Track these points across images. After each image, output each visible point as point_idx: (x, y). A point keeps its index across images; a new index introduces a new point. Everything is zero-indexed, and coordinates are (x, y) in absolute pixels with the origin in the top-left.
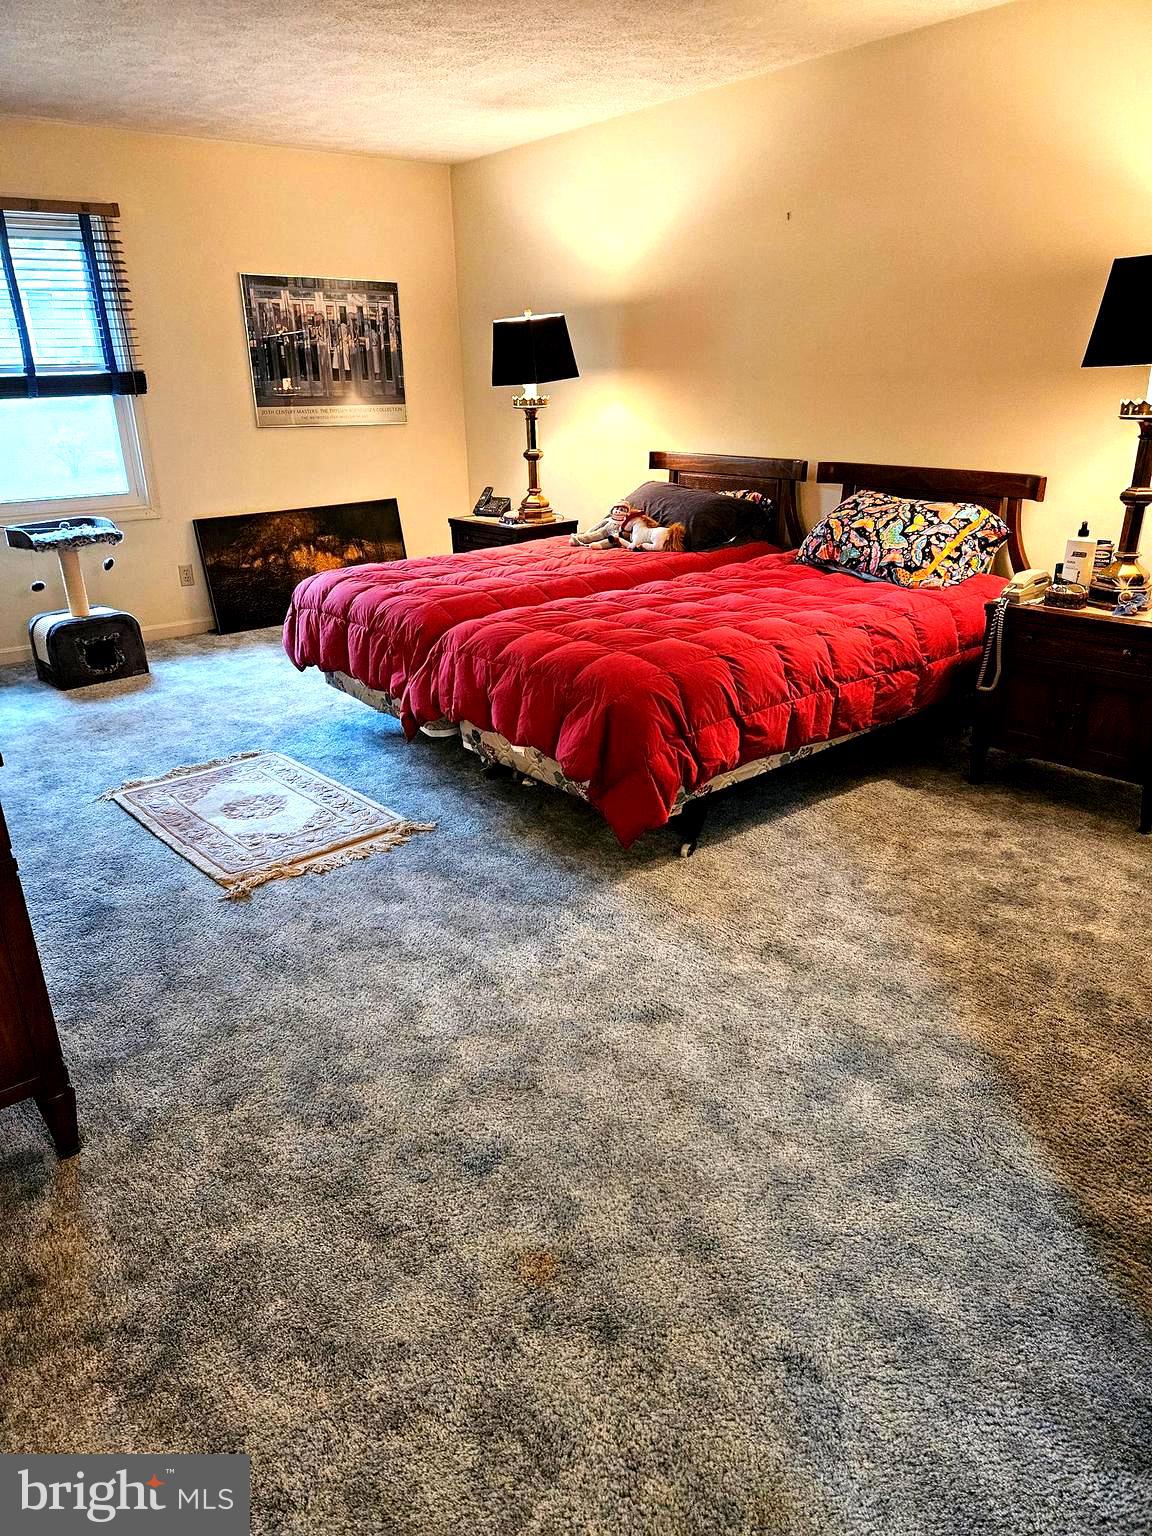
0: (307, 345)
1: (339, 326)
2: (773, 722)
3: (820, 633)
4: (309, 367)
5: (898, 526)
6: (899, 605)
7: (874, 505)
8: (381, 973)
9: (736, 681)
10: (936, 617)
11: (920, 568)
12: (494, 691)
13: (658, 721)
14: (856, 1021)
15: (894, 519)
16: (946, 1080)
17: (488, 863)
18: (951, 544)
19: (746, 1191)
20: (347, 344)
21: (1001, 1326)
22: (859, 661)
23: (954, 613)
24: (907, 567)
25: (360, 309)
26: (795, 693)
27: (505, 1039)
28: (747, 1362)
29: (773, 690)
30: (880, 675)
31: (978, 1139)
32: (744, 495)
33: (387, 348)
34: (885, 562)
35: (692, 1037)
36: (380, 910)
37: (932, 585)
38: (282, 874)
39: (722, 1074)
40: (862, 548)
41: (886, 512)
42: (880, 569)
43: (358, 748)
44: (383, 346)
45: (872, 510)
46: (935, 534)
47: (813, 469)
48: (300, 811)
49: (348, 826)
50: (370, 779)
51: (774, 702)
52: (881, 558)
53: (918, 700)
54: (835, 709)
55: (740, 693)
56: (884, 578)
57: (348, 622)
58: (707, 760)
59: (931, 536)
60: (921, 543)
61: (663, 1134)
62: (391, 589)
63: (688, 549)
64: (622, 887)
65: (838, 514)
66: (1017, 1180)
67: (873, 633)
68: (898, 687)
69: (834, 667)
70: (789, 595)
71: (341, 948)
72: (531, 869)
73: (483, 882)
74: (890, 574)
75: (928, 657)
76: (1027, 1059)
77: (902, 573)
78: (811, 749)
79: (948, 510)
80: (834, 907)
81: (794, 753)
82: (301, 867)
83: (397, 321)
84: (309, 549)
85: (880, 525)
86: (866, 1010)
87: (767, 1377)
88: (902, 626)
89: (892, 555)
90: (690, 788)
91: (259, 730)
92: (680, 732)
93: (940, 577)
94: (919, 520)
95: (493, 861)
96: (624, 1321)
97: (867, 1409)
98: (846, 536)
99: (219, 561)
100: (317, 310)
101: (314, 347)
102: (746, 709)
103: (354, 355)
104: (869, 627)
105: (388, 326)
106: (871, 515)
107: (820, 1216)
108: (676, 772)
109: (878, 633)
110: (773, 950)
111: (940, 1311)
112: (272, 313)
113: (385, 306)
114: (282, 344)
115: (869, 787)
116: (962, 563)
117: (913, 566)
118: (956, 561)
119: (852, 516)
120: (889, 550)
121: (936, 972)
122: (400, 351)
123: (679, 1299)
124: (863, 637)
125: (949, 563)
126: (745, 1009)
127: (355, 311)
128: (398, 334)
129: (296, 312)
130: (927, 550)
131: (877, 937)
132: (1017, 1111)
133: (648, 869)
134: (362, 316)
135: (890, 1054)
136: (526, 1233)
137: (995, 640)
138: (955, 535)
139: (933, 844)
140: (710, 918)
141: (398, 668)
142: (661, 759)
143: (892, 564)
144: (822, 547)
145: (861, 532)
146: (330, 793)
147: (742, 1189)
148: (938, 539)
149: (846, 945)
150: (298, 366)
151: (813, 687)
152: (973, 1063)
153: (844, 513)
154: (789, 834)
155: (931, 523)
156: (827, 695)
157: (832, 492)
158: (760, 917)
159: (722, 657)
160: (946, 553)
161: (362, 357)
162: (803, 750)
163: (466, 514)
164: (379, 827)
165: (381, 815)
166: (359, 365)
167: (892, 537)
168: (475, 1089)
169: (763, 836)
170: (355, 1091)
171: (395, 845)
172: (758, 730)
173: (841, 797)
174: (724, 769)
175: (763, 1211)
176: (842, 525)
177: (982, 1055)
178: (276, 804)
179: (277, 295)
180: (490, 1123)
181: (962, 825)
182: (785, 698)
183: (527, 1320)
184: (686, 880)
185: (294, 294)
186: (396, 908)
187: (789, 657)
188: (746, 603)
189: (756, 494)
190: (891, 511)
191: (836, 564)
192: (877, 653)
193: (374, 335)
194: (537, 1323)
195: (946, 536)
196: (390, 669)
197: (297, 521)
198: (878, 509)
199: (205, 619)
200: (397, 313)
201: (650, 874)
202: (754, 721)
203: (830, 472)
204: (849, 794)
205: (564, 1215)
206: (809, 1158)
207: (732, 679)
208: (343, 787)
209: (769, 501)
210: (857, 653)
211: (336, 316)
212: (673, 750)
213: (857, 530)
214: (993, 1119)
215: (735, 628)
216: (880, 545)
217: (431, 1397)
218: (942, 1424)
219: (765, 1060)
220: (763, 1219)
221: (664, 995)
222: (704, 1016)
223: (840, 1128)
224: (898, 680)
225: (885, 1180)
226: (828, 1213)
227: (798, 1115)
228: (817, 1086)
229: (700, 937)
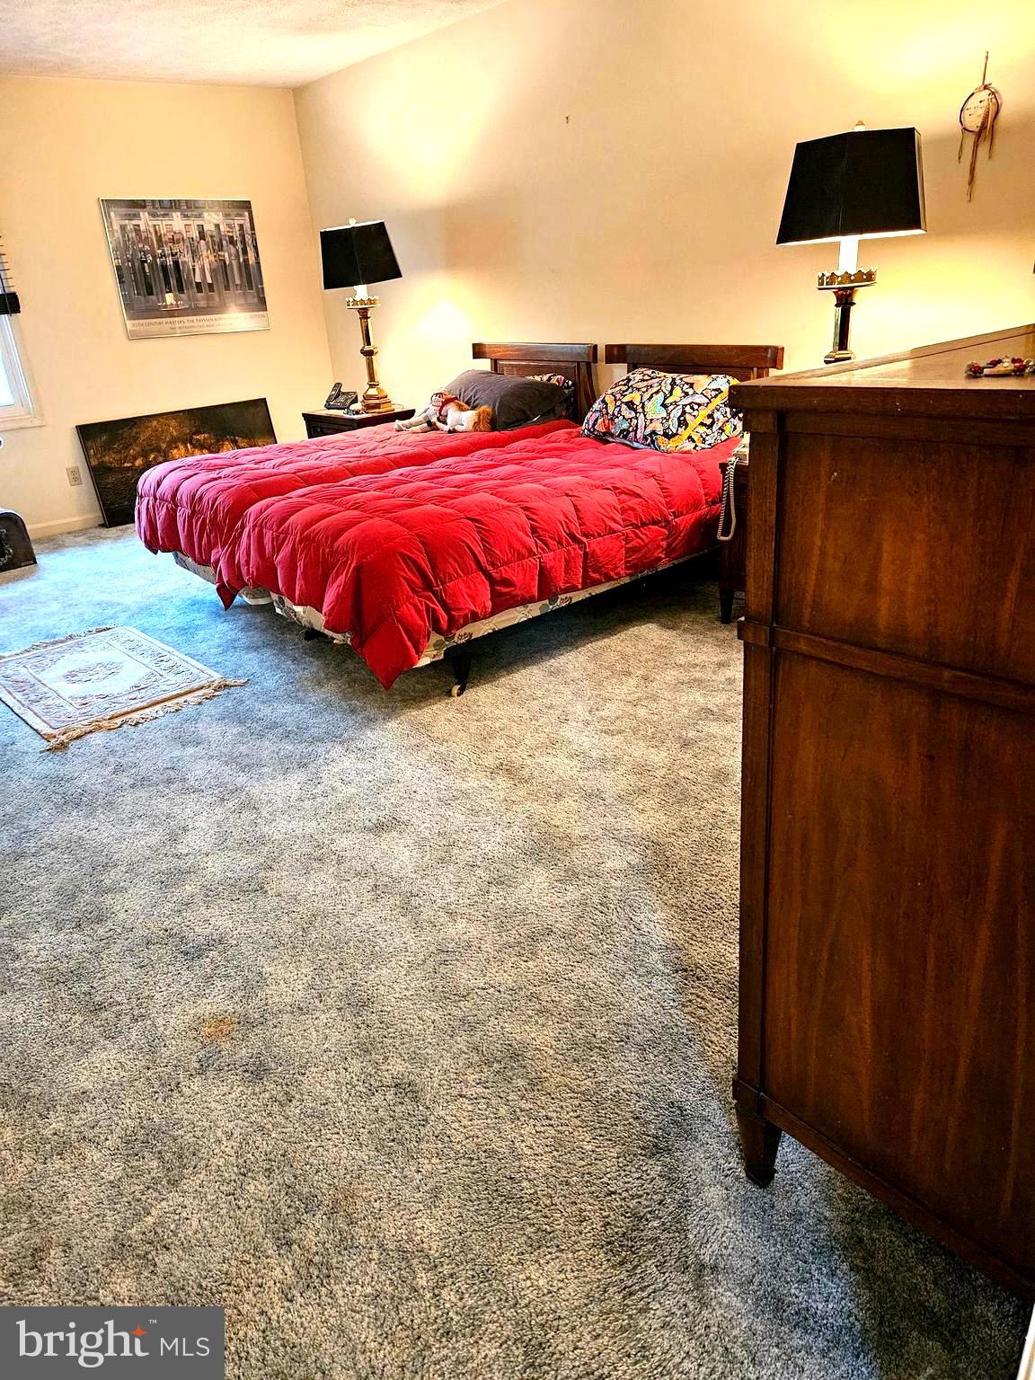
0: (170, 261)
1: (198, 243)
2: (521, 575)
3: (567, 495)
4: (173, 282)
5: (659, 398)
6: (649, 468)
7: (643, 380)
8: (162, 805)
9: (482, 539)
10: (682, 479)
11: (676, 434)
12: (278, 559)
13: (402, 576)
14: (552, 822)
15: (657, 392)
16: (610, 864)
17: (286, 711)
18: (704, 412)
19: (410, 959)
20: (207, 259)
21: (584, 1049)
22: (604, 517)
23: (701, 472)
24: (666, 435)
25: (217, 226)
26: (542, 549)
27: (249, 852)
28: (364, 1090)
29: (517, 546)
30: (628, 530)
31: (619, 909)
32: (550, 379)
33: (246, 261)
34: (648, 431)
35: (410, 842)
36: (177, 753)
37: (685, 449)
38: (101, 728)
39: (423, 871)
40: (631, 419)
41: (651, 386)
42: (645, 438)
43: (200, 618)
44: (241, 260)
45: (641, 385)
46: (690, 404)
47: (601, 352)
48: (133, 672)
49: (171, 684)
50: (203, 645)
51: (521, 557)
52: (645, 427)
53: (669, 551)
54: (585, 562)
55: (488, 552)
56: (649, 445)
57: (177, 506)
58: (455, 610)
59: (686, 405)
60: (677, 412)
61: (358, 920)
62: (214, 475)
63: (494, 429)
64: (392, 724)
65: (613, 390)
66: (640, 939)
67: (620, 493)
68: (647, 541)
69: (580, 525)
70: (559, 464)
71: (132, 787)
72: (317, 713)
73: (274, 725)
74: (653, 442)
75: (674, 513)
76: (680, 848)
77: (661, 440)
78: (571, 598)
79: (702, 381)
80: (567, 732)
81: (553, 601)
82: (119, 721)
83: (254, 240)
84: (187, 447)
85: (646, 397)
86: (566, 815)
87: (377, 1100)
88: (649, 488)
89: (654, 424)
90: (447, 634)
91: (119, 608)
92: (428, 586)
93: (694, 441)
94: (677, 391)
95: (288, 708)
96: (273, 1065)
97: (449, 1118)
98: (618, 409)
99: (103, 462)
100: (176, 229)
101: (176, 263)
102: (493, 564)
103: (214, 270)
104: (616, 488)
105: (246, 241)
106: (638, 390)
107: (465, 976)
108: (423, 619)
109: (626, 494)
110: (507, 769)
111: (538, 1042)
112: (134, 234)
113: (241, 222)
114: (146, 262)
115: (634, 630)
116: (715, 428)
117: (670, 433)
118: (710, 427)
119: (624, 392)
120: (651, 420)
121: (632, 779)
122: (258, 263)
123: (326, 1046)
124: (611, 498)
125: (702, 430)
126: (463, 818)
127: (213, 228)
128: (256, 247)
129: (156, 232)
130: (682, 418)
131: (594, 754)
132: (659, 885)
133: (420, 708)
134: (220, 233)
135: (572, 845)
136: (216, 1002)
137: (728, 493)
138: (708, 403)
139: (671, 675)
140: (460, 747)
141: (216, 545)
142: (407, 609)
143: (654, 432)
144: (600, 420)
145: (630, 405)
146: (162, 658)
147: (408, 958)
148: (692, 408)
149: (566, 761)
150: (163, 282)
151: (560, 543)
152: (637, 849)
153: (618, 388)
154: (551, 673)
155: (687, 394)
156: (574, 549)
157: (620, 371)
158: (502, 743)
159: (468, 518)
160: (699, 420)
161: (223, 269)
162: (562, 599)
163: (319, 409)
164: (196, 685)
165: (201, 675)
166: (220, 278)
167: (654, 409)
168: (210, 894)
169: (529, 677)
170: (108, 899)
171: (207, 698)
172: (507, 583)
173: (606, 640)
174: (475, 618)
175: (419, 974)
176: (615, 400)
177: (647, 843)
178: (112, 670)
179: (136, 216)
180: (219, 919)
181: (701, 658)
182: (531, 553)
183: (195, 1069)
184: (449, 716)
185: (154, 215)
186: (190, 750)
187: (534, 517)
188: (516, 473)
189: (559, 377)
190: (656, 385)
191: (612, 435)
192: (624, 511)
193: (233, 250)
194: (202, 1071)
195: (699, 405)
196: (210, 547)
197: (173, 423)
198: (645, 384)
199: (96, 515)
200: (253, 228)
201: (420, 712)
202: (501, 574)
203: (618, 354)
204: (616, 637)
205: (253, 985)
206: (474, 932)
207: (478, 538)
208: (176, 653)
209: (570, 383)
210: (603, 511)
211: (195, 234)
212: (421, 602)
213: (627, 404)
214: (637, 893)
215: (492, 494)
216: (645, 416)
217: (97, 1130)
218: (507, 1127)
219: (465, 856)
220: (417, 980)
221: (398, 810)
222: (426, 825)
223: (507, 906)
224: (646, 535)
225: (529, 944)
226: (472, 972)
227: (476, 898)
228: (500, 874)
229: (445, 763)
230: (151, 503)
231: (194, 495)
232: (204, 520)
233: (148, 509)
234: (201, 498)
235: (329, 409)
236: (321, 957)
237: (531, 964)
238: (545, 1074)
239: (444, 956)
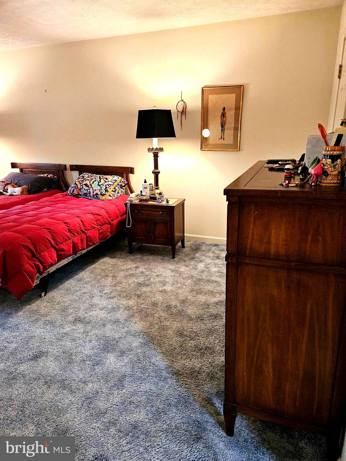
2: (66, 247)
3: (78, 217)
5: (96, 183)
6: (101, 206)
7: (89, 177)
9: (52, 235)
10: (112, 208)
11: (105, 194)
13: (25, 254)
14: (106, 335)
15: (95, 181)
16: (134, 345)
18: (112, 187)
19: (76, 406)
21: (157, 415)
22: (91, 224)
23: (117, 206)
24: (101, 195)
26: (73, 237)
29: (65, 237)
30: (99, 227)
31: (145, 360)
32: (47, 176)
34: (95, 193)
35: (52, 359)
37: (109, 199)
39: (64, 369)
40: (87, 190)
41: (92, 179)
42: (94, 196)
45: (88, 178)
46: (108, 185)
47: (68, 167)
51: (66, 240)
52: (93, 192)
53: (111, 232)
54: (87, 239)
55: (53, 239)
56: (95, 198)
58: (45, 263)
59: (106, 185)
60: (104, 187)
61: (45, 398)
64: (20, 314)
65: (78, 180)
66: (156, 368)
67: (94, 215)
68: (105, 230)
69: (84, 227)
70: (67, 206)
74: (97, 197)
75: (111, 220)
76: (154, 331)
77: (100, 196)
78: (82, 253)
79: (110, 178)
80: (96, 301)
81: (76, 255)
85: (91, 182)
86: (109, 331)
88: (103, 212)
89: (96, 191)
90: (41, 273)
92: (34, 256)
93: (111, 197)
94: (102, 180)
98: (82, 186)
102: (57, 244)
104: (93, 213)
106: (88, 180)
107: (102, 405)
108: (34, 270)
109: (96, 215)
110: (78, 320)
111: (141, 419)
115: (102, 261)
116: (116, 192)
117: (103, 194)
118: (115, 192)
119: (83, 181)
120: (95, 190)
121: (127, 312)
124: (91, 216)
125: (113, 193)
126: (70, 343)
130: (106, 189)
131: (109, 306)
132: (154, 347)
133: (30, 304)
135: (117, 342)
137: (129, 213)
138: (113, 184)
139: (122, 274)
140: (55, 316)
142: (28, 266)
143: (97, 194)
144: (75, 190)
145: (86, 185)
147: (75, 406)
148: (108, 186)
149: (101, 312)
151: (78, 234)
152: (140, 337)
153: (80, 180)
154: (79, 281)
155: (106, 181)
156: (83, 235)
157: (75, 174)
158: (72, 311)
159: (45, 228)
160: (111, 190)
162: (79, 253)
167: (95, 186)
169: (70, 283)
172: (62, 250)
173: (93, 265)
174: (52, 265)
175: (83, 411)
176: (80, 183)
177: (143, 334)
181: (129, 266)
182: (70, 239)
184: (45, 305)
187: (69, 225)
188: (52, 210)
189: (51, 175)
190: (94, 178)
191: (80, 195)
192: (96, 221)
195: (111, 185)
198: (90, 178)
201: (31, 306)
202: (60, 247)
203: (74, 168)
204: (96, 264)
207: (50, 235)
209: (56, 177)
210: (90, 221)
212: (32, 263)
213: (85, 184)
214: (148, 352)
215: (49, 218)
216: (92, 188)
219: (79, 358)
220: (83, 414)
221: (40, 347)
222: (56, 350)
223: (105, 372)
224: (104, 228)
225: (120, 383)
226: (104, 402)
227: (91, 373)
228: (96, 361)
229: (51, 323)
236: (36, 419)
237: (124, 391)
238: (149, 430)
239: (89, 400)
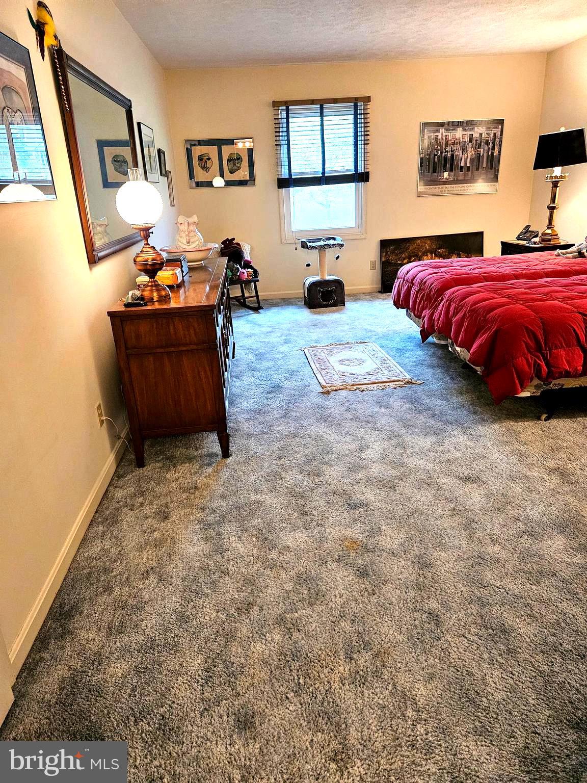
0: (449, 155)
1: (468, 144)
4: (448, 166)
8: (361, 432)
9: (586, 327)
12: (454, 320)
14: (581, 512)
17: (438, 403)
19: (460, 554)
20: (471, 153)
25: (481, 134)
27: (394, 468)
28: (412, 607)
33: (492, 154)
35: (483, 493)
36: (376, 410)
38: (346, 388)
39: (486, 511)
43: (410, 346)
44: (490, 153)
48: (370, 365)
49: (385, 375)
50: (407, 360)
57: (413, 285)
58: (554, 367)
61: (439, 523)
62: (436, 271)
64: (496, 426)
71: (351, 419)
72: (454, 409)
73: (429, 409)
82: (355, 387)
83: (501, 141)
84: (432, 255)
87: (417, 615)
90: (544, 381)
91: (373, 333)
92: (539, 348)
95: (439, 402)
96: (371, 574)
97: (452, 644)
99: (388, 259)
100: (457, 137)
101: (452, 155)
103: (473, 158)
105: (495, 143)
107: (488, 576)
110: (560, 471)
111: (522, 631)
112: (434, 141)
113: (495, 132)
114: (437, 155)
122: (499, 155)
123: (400, 577)
126: (520, 490)
127: (478, 135)
128: (500, 146)
129: (446, 139)
134: (481, 138)
136: (356, 532)
140: (535, 450)
141: (426, 308)
146: (385, 362)
147: (459, 553)
150: (443, 166)
158: (564, 456)
159: (580, 313)
161: (478, 158)
164: (396, 379)
165: (401, 374)
166: (475, 164)
168: (369, 481)
170: (324, 467)
171: (399, 387)
175: (462, 563)
178: (361, 362)
179: (438, 131)
180: (369, 495)
183: (336, 558)
184: (534, 430)
185: (447, 130)
186: (383, 410)
193: (486, 148)
194: (338, 561)
196: (424, 308)
197: (429, 242)
199: (378, 286)
200: (501, 135)
201: (516, 424)
205: (374, 532)
206: (504, 555)
208: (393, 361)
211: (467, 139)
217: (288, 565)
218: (486, 665)
219: (512, 512)
220: (460, 566)
221: (482, 473)
222: (496, 487)
223: (531, 549)
225: (538, 576)
226: (495, 576)
227: (512, 538)
228: (533, 530)
229: (521, 456)
230: (401, 282)
231: (423, 280)
232: (424, 293)
233: (399, 285)
234: (425, 282)
235: (518, 240)
236: (412, 533)
237: (534, 587)
238: (520, 650)
239: (480, 561)
